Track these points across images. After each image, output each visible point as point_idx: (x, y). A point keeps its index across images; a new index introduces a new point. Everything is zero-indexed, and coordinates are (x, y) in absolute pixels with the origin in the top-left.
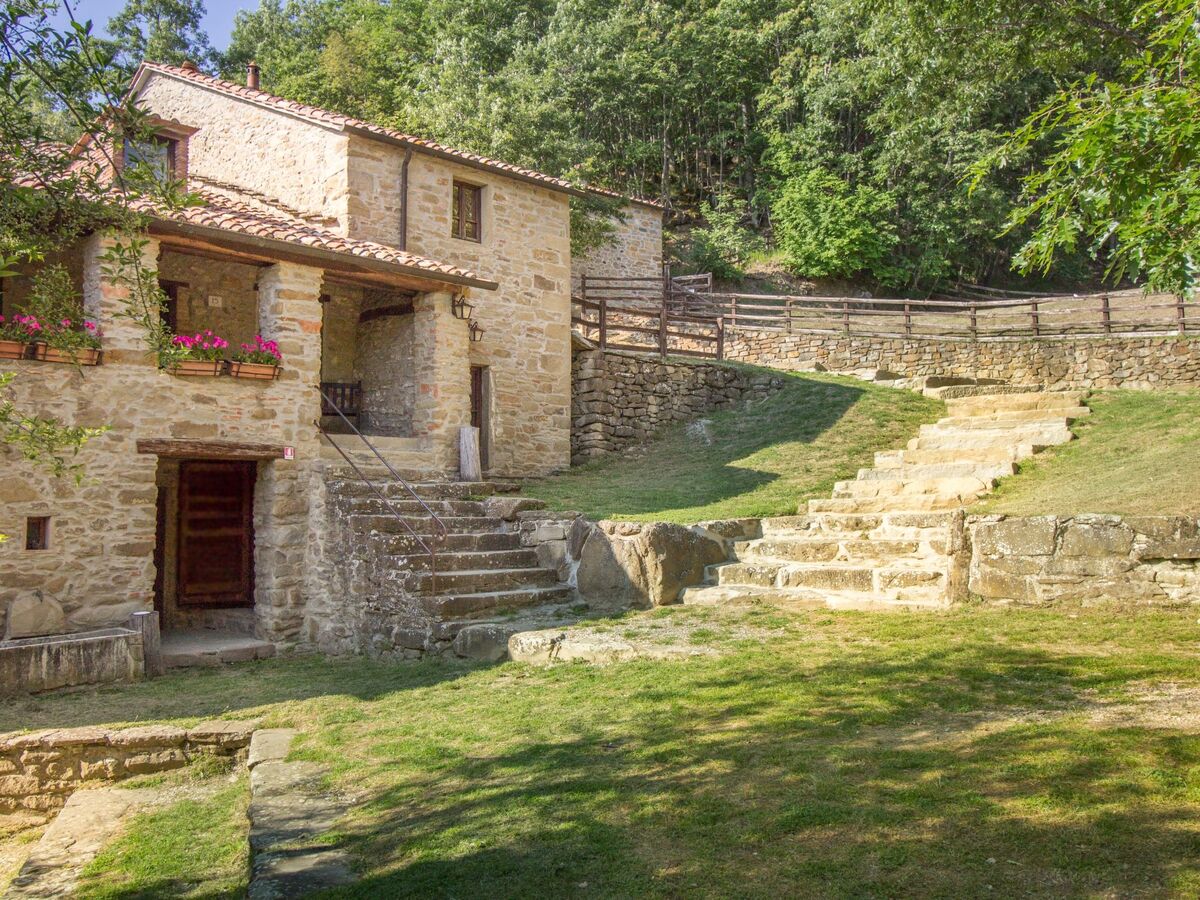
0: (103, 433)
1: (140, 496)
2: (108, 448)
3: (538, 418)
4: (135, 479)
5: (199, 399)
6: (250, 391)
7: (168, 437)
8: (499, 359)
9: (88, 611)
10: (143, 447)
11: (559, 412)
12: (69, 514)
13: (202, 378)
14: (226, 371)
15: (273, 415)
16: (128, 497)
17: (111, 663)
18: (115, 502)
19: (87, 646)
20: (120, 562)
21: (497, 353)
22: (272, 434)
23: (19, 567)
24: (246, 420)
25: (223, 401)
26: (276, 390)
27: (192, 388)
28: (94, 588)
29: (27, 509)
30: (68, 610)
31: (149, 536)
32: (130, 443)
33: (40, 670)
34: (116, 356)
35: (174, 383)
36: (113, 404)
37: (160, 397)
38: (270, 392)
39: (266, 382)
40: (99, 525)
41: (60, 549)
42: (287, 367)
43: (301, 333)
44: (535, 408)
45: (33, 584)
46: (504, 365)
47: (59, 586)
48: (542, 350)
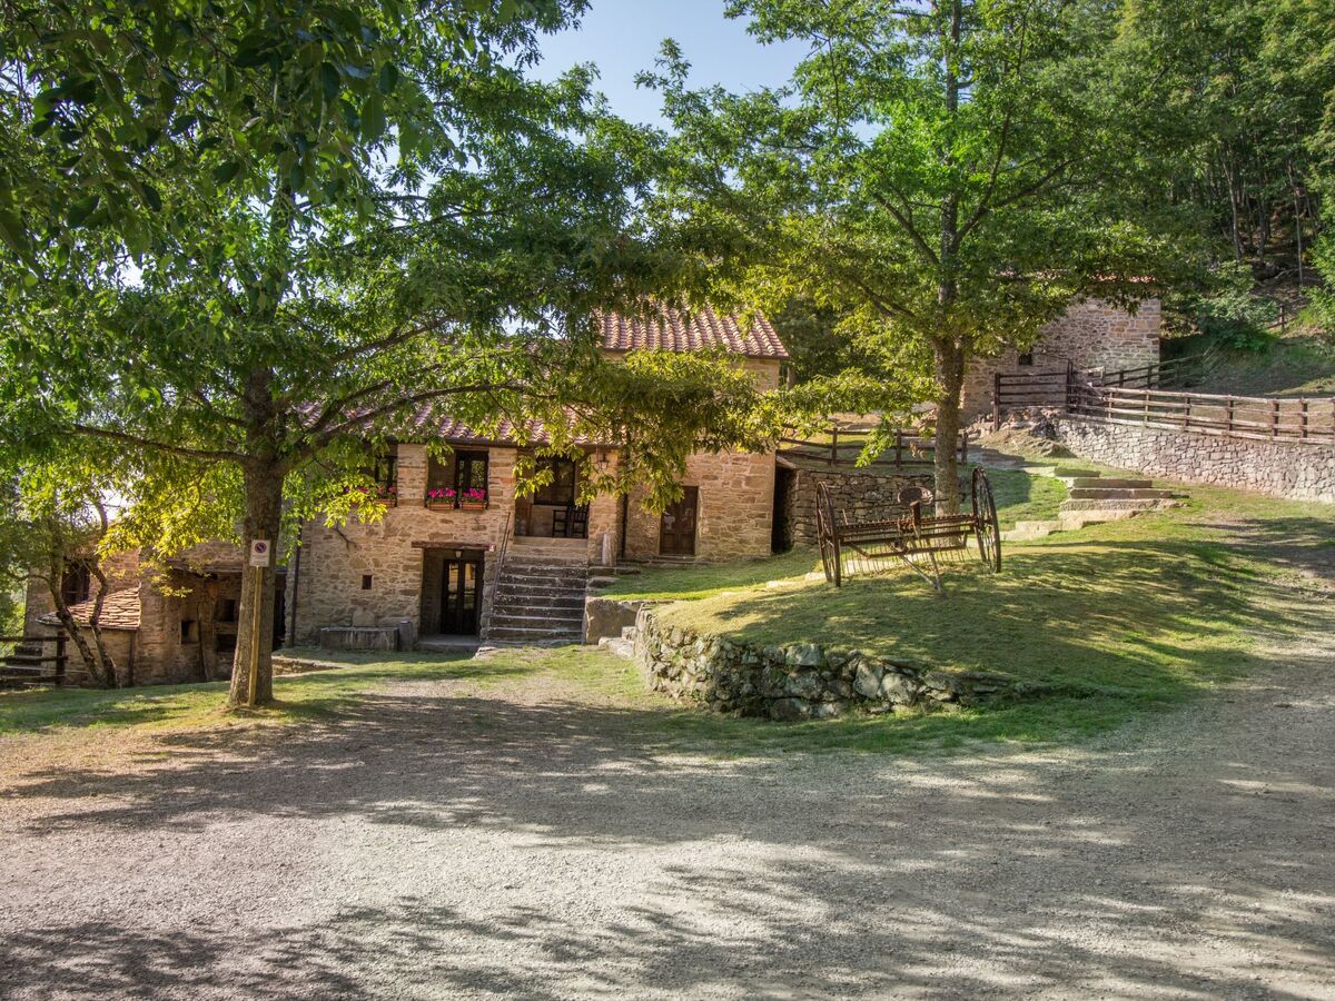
0: (396, 539)
1: (413, 568)
2: (398, 545)
3: (741, 521)
4: (409, 560)
5: (444, 521)
6: (472, 516)
7: (427, 540)
8: (707, 482)
9: (387, 618)
10: (415, 544)
11: (762, 516)
12: (380, 575)
13: (446, 511)
14: (457, 507)
15: (485, 528)
16: (407, 568)
17: (379, 642)
18: (401, 570)
19: (369, 633)
20: (402, 597)
21: (706, 477)
22: (484, 538)
23: (358, 596)
24: (469, 531)
25: (456, 522)
26: (487, 515)
27: (440, 516)
28: (390, 609)
29: (362, 572)
30: (378, 617)
31: (418, 586)
32: (409, 543)
33: (350, 640)
34: (403, 502)
35: (432, 514)
36: (402, 525)
37: (423, 521)
38: (482, 517)
39: (481, 511)
40: (393, 580)
41: (377, 590)
42: (492, 503)
43: (502, 485)
44: (738, 514)
45: (363, 604)
46: (711, 485)
47: (374, 606)
48: (747, 474)
